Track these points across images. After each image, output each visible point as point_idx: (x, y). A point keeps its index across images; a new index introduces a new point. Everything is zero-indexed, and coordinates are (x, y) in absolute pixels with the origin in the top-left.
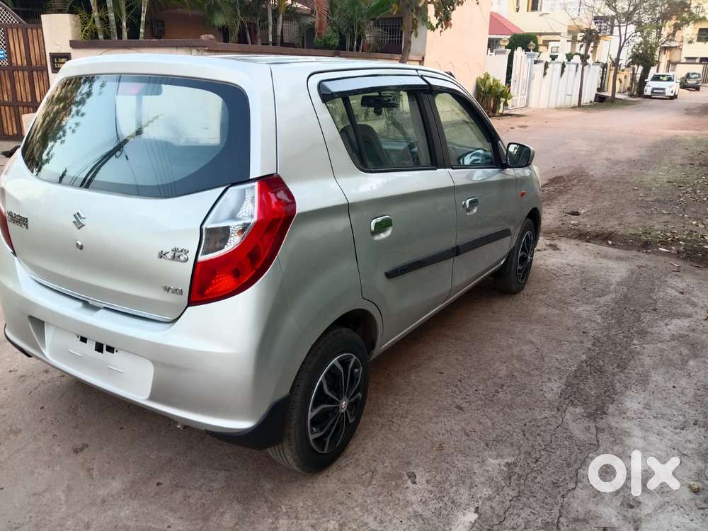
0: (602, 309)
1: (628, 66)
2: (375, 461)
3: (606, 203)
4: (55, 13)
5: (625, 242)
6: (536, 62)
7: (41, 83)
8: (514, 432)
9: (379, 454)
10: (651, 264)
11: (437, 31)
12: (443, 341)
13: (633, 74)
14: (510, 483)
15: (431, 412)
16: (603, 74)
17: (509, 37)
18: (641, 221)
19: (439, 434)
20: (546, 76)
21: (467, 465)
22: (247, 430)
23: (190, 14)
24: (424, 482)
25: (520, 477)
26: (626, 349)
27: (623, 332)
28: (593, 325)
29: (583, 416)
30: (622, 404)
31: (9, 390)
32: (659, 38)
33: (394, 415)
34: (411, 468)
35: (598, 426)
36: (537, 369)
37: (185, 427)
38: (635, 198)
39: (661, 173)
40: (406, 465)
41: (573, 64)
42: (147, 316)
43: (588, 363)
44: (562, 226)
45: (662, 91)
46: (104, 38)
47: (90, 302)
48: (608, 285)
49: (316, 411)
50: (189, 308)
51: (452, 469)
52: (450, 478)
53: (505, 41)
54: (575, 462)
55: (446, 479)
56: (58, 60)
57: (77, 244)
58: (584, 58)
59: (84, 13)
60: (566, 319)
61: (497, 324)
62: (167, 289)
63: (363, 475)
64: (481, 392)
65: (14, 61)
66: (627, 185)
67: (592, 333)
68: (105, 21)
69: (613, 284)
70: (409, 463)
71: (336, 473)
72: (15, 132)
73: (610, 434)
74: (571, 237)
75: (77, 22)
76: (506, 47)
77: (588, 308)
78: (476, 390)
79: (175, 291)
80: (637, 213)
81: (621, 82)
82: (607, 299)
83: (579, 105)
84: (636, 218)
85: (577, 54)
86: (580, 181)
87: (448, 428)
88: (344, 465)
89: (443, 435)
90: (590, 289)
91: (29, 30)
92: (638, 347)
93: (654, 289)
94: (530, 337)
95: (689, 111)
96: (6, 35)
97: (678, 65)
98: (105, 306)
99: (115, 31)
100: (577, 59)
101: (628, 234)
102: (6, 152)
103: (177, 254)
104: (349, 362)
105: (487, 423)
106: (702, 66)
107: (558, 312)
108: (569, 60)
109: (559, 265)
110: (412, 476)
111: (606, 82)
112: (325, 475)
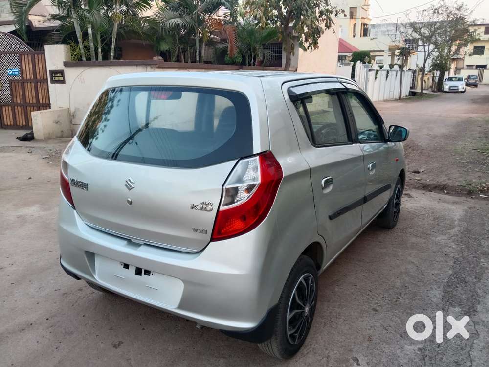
0: (453, 238)
1: (430, 72)
2: (326, 349)
3: (436, 165)
4: (54, 44)
5: (455, 190)
6: (370, 70)
7: (43, 91)
8: (417, 326)
9: (328, 344)
10: (477, 206)
11: (309, 51)
12: (351, 263)
13: (433, 77)
14: (425, 363)
15: (356, 314)
16: (413, 78)
17: (351, 54)
18: (462, 177)
19: (366, 329)
20: (377, 79)
21: (392, 350)
22: (252, 329)
23: (144, 43)
24: (366, 364)
25: (431, 358)
26: (478, 266)
27: (472, 254)
28: (451, 249)
29: (461, 313)
30: (486, 304)
31: (58, 303)
32: (450, 52)
33: (331, 317)
34: (354, 354)
35: (474, 320)
36: (421, 281)
37: (203, 327)
38: (454, 161)
39: (467, 144)
40: (349, 353)
41: (394, 71)
42: (178, 250)
43: (455, 276)
44: (410, 181)
45: (456, 88)
46: (87, 60)
47: (133, 240)
48: (453, 221)
49: (292, 315)
50: (211, 243)
51: (382, 354)
52: (382, 361)
53: (349, 57)
54: (466, 346)
55: (380, 361)
56: (55, 75)
57: (128, 201)
58: (401, 67)
59: (73, 44)
60: (431, 246)
61: (385, 250)
62: (196, 230)
63: (321, 360)
64: (387, 299)
65: (25, 76)
66: (446, 152)
67: (452, 255)
68: (87, 48)
69: (456, 221)
70: (351, 351)
71: (301, 359)
72: (24, 123)
73: (484, 326)
74: (417, 189)
75: (68, 49)
76: (351, 61)
77: (444, 237)
78: (383, 297)
79: (202, 232)
80: (458, 171)
81: (425, 82)
82: (455, 230)
83: (400, 98)
84: (459, 174)
85: (396, 64)
86: (413, 150)
87: (372, 325)
88: (306, 353)
89: (369, 330)
90: (442, 224)
91: (36, 56)
92: (485, 264)
93: (485, 223)
94: (410, 259)
95: (475, 101)
96: (20, 59)
97: (462, 70)
98: (145, 243)
99: (94, 55)
100: (396, 68)
101: (456, 185)
102: (20, 137)
103: (205, 206)
104: (309, 279)
105: (397, 320)
106: (478, 71)
107: (424, 241)
108: (391, 69)
109: (416, 208)
110: (356, 360)
111: (416, 82)
112: (294, 360)
